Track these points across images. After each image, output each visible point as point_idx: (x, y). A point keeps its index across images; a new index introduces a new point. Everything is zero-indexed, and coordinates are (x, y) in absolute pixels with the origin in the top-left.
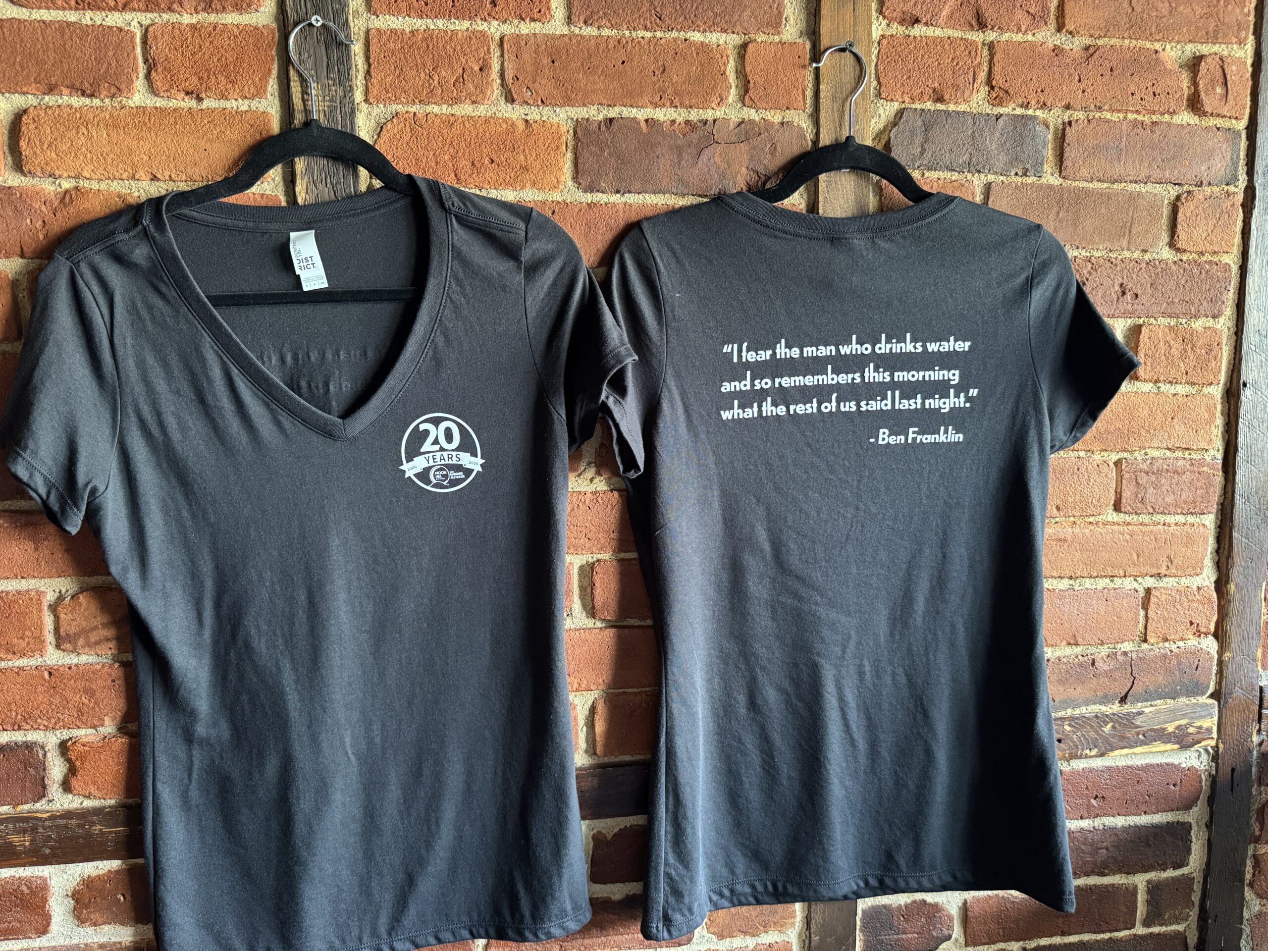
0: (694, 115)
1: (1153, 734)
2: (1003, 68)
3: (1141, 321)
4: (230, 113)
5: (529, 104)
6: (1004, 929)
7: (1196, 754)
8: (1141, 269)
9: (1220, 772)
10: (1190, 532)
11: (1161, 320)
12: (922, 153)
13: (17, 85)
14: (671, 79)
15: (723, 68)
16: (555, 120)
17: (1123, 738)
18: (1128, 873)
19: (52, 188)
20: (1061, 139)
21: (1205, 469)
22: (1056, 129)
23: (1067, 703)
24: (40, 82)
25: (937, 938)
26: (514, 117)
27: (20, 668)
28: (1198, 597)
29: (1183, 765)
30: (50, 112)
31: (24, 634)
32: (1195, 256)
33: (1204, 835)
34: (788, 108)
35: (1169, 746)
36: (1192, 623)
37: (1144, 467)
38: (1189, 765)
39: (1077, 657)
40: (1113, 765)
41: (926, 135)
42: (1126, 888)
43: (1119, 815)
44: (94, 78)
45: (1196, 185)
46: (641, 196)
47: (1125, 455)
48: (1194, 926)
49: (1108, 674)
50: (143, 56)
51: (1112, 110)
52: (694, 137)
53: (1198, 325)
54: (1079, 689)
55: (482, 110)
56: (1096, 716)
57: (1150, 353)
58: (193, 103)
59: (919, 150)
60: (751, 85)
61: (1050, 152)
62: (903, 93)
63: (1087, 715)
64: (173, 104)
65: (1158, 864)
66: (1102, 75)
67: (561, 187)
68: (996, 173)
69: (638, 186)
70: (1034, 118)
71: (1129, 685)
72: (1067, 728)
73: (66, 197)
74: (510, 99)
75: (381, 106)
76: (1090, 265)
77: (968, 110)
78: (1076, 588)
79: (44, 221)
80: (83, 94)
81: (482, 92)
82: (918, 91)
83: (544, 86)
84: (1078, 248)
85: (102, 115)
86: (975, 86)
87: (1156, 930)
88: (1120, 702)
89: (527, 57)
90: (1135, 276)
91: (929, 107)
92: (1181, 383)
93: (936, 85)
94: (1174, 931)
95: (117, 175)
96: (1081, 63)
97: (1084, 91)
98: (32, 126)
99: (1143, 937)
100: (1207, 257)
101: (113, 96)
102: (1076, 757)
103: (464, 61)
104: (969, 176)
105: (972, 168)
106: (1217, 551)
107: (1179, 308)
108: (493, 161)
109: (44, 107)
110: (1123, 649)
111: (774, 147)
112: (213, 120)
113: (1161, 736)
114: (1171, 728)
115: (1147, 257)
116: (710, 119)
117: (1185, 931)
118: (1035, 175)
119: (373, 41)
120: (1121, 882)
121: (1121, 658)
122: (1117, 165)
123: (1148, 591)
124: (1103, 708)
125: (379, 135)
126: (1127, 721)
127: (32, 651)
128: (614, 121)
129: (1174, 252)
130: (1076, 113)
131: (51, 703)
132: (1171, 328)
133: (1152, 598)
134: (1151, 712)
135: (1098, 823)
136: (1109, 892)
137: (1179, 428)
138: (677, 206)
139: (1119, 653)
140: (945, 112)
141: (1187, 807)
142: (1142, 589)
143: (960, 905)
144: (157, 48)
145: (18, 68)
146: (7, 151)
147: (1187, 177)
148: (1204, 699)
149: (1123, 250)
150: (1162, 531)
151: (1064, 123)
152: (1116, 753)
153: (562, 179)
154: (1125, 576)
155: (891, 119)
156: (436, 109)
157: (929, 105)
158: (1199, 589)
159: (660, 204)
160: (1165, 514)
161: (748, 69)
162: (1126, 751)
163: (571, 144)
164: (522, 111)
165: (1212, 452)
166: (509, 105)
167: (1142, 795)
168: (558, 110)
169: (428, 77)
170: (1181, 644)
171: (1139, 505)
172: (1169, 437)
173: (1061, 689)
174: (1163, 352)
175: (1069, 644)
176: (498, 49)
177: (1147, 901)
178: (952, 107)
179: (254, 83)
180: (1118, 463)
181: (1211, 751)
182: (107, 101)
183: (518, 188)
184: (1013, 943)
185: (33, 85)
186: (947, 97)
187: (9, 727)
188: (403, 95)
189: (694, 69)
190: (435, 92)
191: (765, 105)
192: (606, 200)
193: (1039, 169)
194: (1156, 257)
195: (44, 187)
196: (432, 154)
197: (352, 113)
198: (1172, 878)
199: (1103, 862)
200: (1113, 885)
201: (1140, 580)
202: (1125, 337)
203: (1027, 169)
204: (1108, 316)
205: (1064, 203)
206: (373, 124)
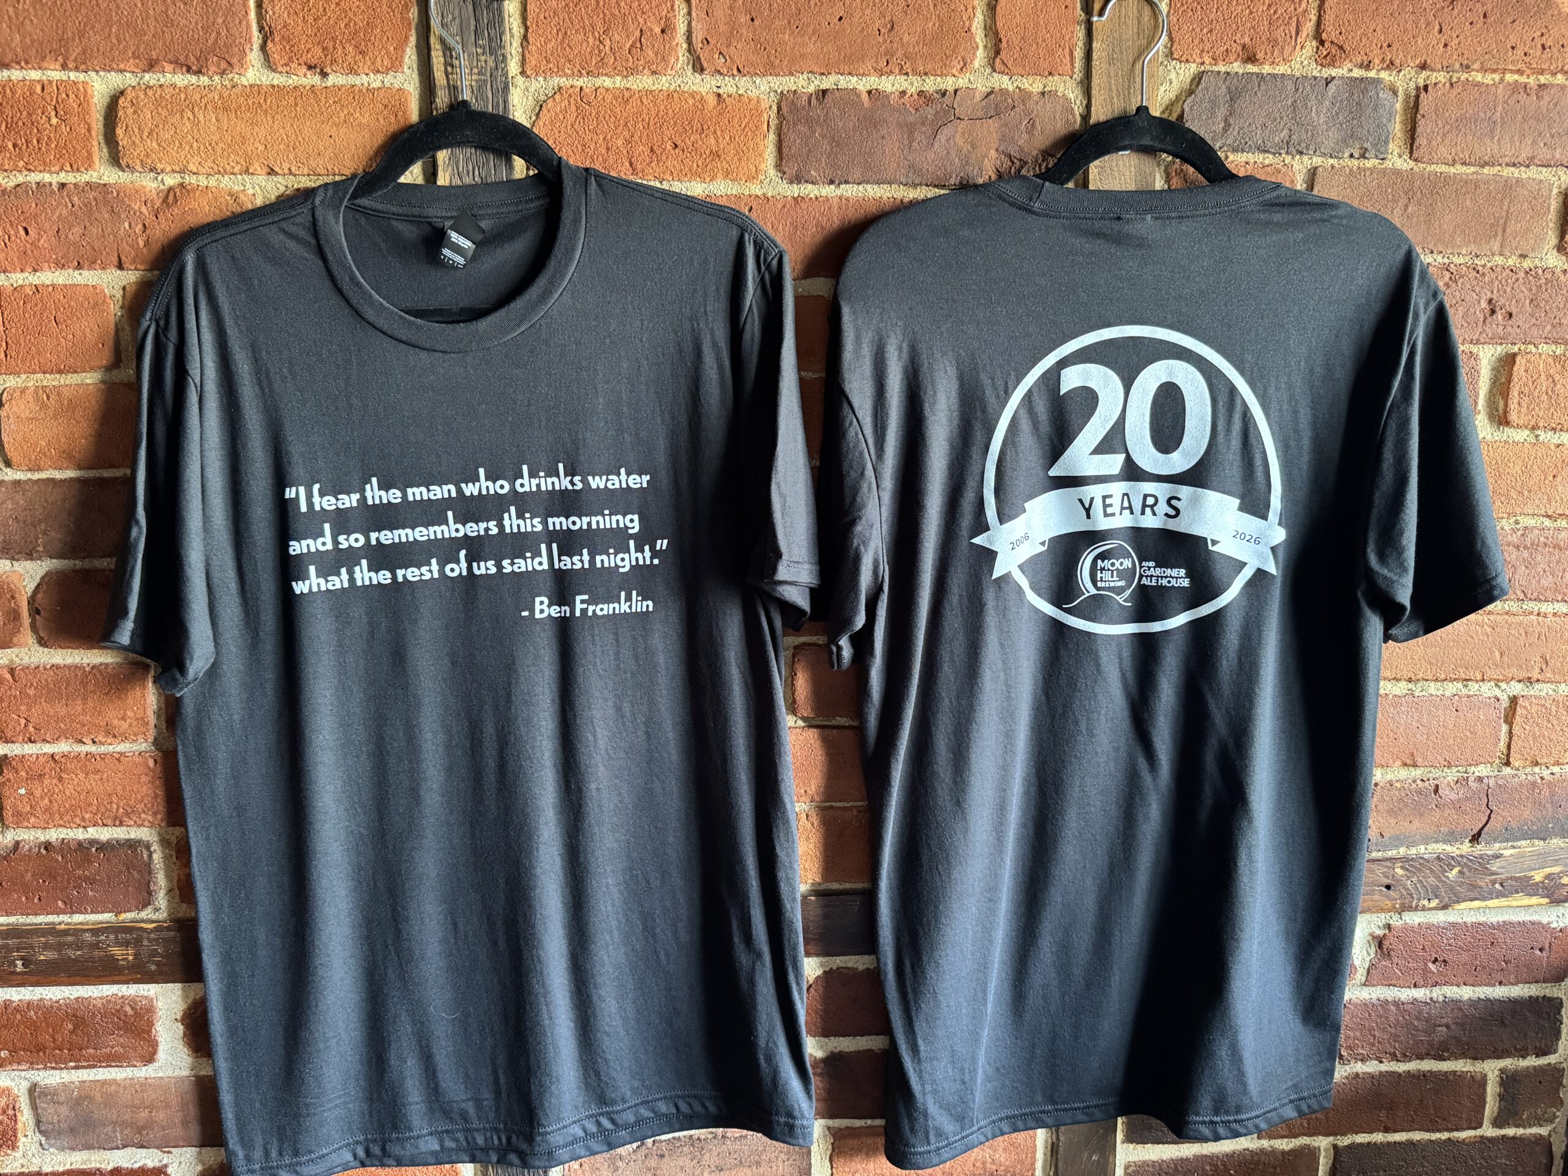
0: (931, 85)
1: (1514, 883)
2: (1337, 16)
3: (1516, 349)
4: (360, 91)
5: (721, 74)
6: (1308, 1120)
8: (1517, 280)
11: (1544, 348)
12: (1225, 130)
13: (113, 60)
14: (901, 39)
15: (967, 24)
16: (754, 93)
17: (1473, 887)
18: (1475, 1059)
19: (154, 185)
20: (1413, 108)
22: (1407, 96)
23: (1398, 841)
24: (138, 57)
26: (703, 90)
27: (121, 754)
29: (1553, 926)
30: (150, 93)
31: (125, 714)
34: (1050, 74)
35: (1535, 900)
37: (1514, 539)
38: (1562, 925)
39: (1414, 781)
40: (1460, 921)
41: (1231, 106)
42: (1472, 1077)
43: (1465, 984)
44: (201, 51)
46: (861, 187)
48: (1562, 1131)
49: (1457, 806)
50: (258, 22)
51: (1484, 70)
52: (930, 112)
54: (1416, 823)
55: (664, 83)
56: (1438, 858)
57: (1526, 391)
58: (316, 80)
59: (1222, 125)
60: (1004, 44)
61: (1398, 126)
62: (1203, 51)
63: (1426, 856)
64: (293, 81)
65: (1516, 1049)
66: (1471, 23)
67: (761, 177)
68: (1324, 155)
69: (857, 175)
70: (1377, 81)
71: (1484, 820)
72: (1400, 871)
73: (170, 197)
74: (698, 67)
75: (541, 79)
76: (1447, 275)
77: (1289, 72)
78: (1417, 694)
79: (144, 225)
80: (189, 70)
81: (663, 59)
82: (1223, 49)
83: (740, 51)
84: (1432, 252)
85: (210, 96)
86: (1299, 40)
87: (1510, 1132)
88: (1470, 841)
89: (720, 14)
90: (1508, 290)
91: (1236, 70)
93: (1247, 40)
94: (1535, 1136)
95: (228, 168)
96: (1443, 8)
97: (1446, 45)
98: (130, 111)
99: (1491, 1140)
101: (223, 73)
102: (1409, 908)
103: (641, 21)
104: (1288, 159)
105: (1292, 149)
108: (676, 146)
109: (143, 87)
110: (1477, 774)
111: (1032, 123)
112: (340, 100)
113: (1525, 886)
114: (1538, 877)
115: (1527, 264)
116: (951, 89)
117: (1550, 1135)
118: (1376, 157)
120: (1464, 1069)
121: (1473, 785)
122: (1488, 142)
123: (1514, 700)
124: (1448, 848)
125: (538, 115)
126: (1482, 865)
127: (135, 735)
128: (829, 96)
129: (1564, 258)
130: (1435, 74)
131: (157, 796)
132: (1556, 358)
133: (1518, 709)
134: (1512, 855)
135: (1437, 993)
136: (1448, 1081)
137: (1563, 489)
138: (906, 200)
139: (1471, 779)
140: (1257, 75)
141: (1558, 977)
142: (1505, 697)
144: (274, 13)
145: (114, 41)
146: (102, 141)
149: (1493, 255)
150: (1535, 623)
151: (1418, 88)
152: (1463, 905)
153: (763, 167)
154: (1483, 680)
155: (1186, 86)
156: (608, 82)
157: (1237, 67)
159: (885, 198)
160: (1540, 601)
161: (999, 24)
162: (1477, 903)
163: (774, 122)
164: (713, 83)
166: (697, 75)
167: (1497, 961)
168: (758, 80)
169: (597, 42)
170: (1556, 769)
172: (1549, 501)
173: (1393, 821)
174: (1544, 389)
175: (1405, 765)
176: (683, 6)
177: (1499, 1095)
178: (1267, 69)
179: (388, 53)
182: (217, 78)
183: (708, 180)
184: (1321, 1138)
185: (131, 60)
186: (1260, 55)
187: (109, 822)
188: (567, 64)
189: (930, 25)
190: (605, 60)
191: (1021, 70)
192: (816, 192)
193: (1383, 149)
194: (1539, 264)
195: (145, 184)
196: (601, 138)
197: (506, 89)
198: (1535, 1067)
199: (1441, 1043)
200: (1455, 1072)
201: (1503, 685)
202: (1493, 370)
203: (1366, 149)
204: (1471, 342)
205: (1415, 193)
206: (531, 102)
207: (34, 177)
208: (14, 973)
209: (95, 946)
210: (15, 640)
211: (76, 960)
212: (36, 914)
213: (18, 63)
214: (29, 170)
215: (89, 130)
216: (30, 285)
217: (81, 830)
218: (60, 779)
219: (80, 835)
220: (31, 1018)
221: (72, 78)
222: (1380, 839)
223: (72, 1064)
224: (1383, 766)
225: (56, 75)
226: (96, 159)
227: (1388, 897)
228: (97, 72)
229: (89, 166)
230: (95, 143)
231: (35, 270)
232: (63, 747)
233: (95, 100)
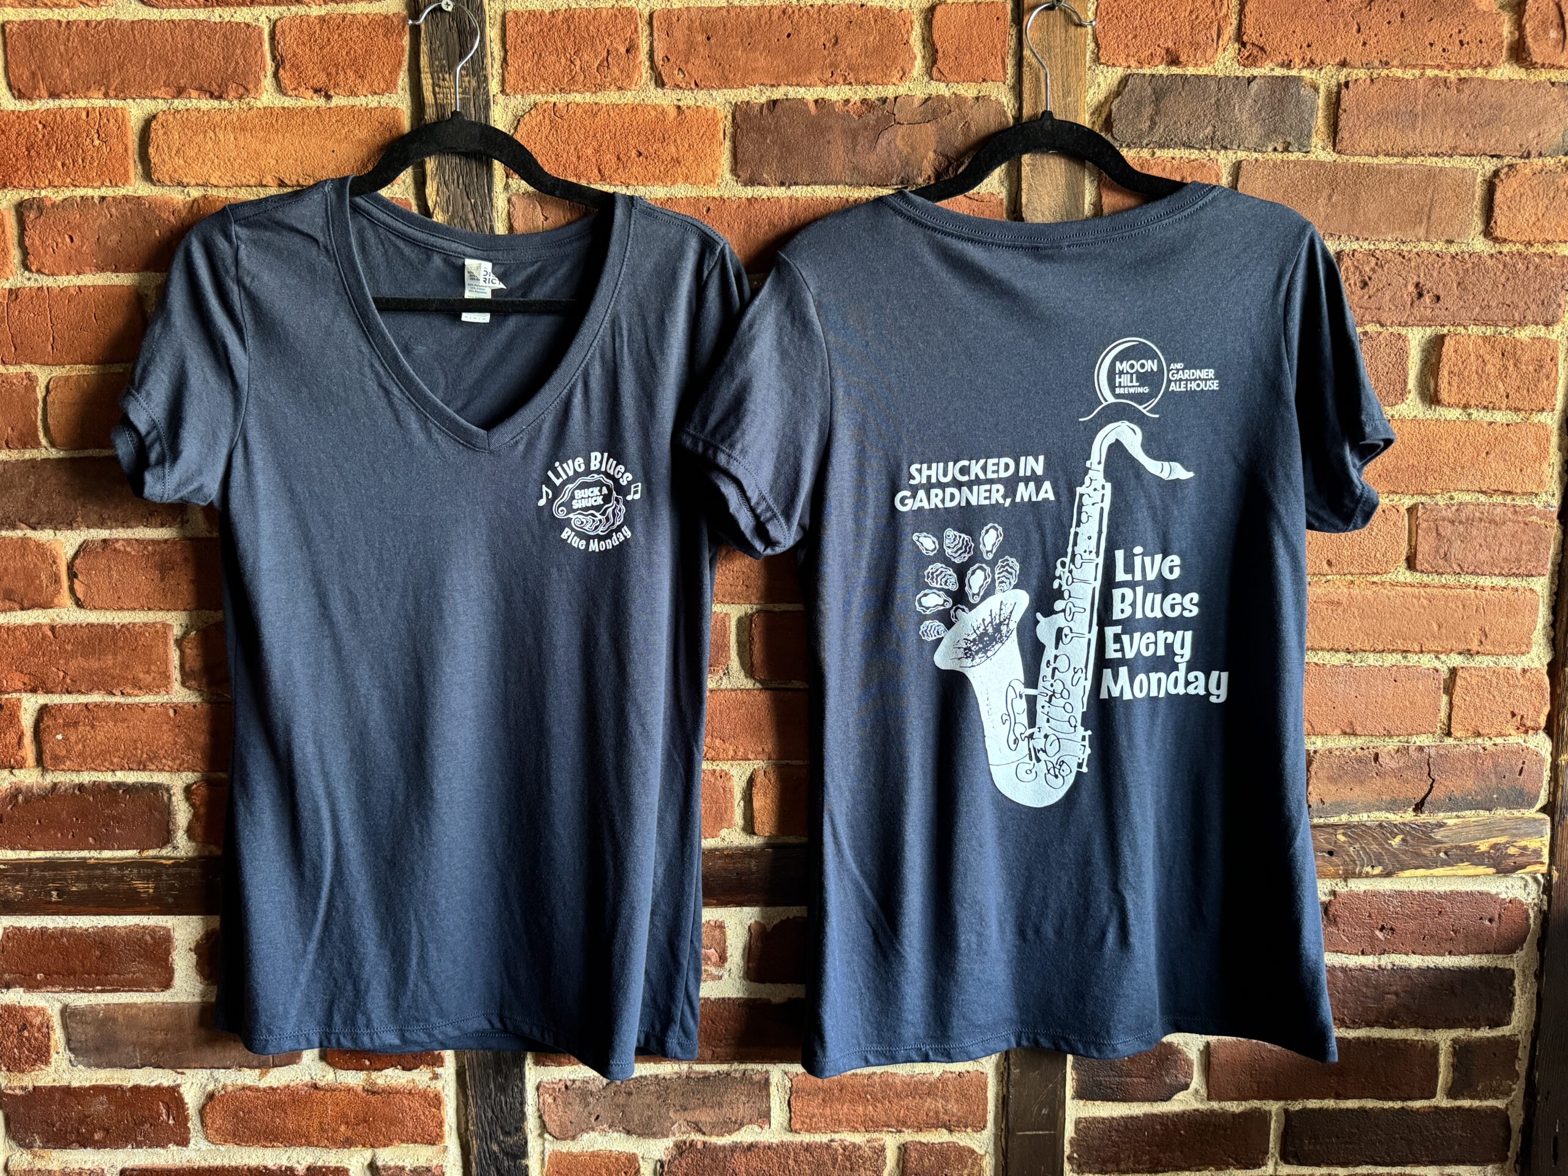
0: (873, 93)
1: (1458, 852)
2: (1257, 20)
3: (1445, 331)
4: (359, 110)
5: (681, 88)
6: (1258, 1083)
7: (1522, 883)
8: (1444, 264)
9: (1554, 907)
10: (1512, 598)
11: (1474, 330)
12: (1151, 128)
13: (147, 89)
14: (845, 52)
15: (906, 36)
16: (711, 105)
17: (1417, 855)
18: (1426, 1027)
19: (181, 197)
20: (1335, 104)
21: (1534, 518)
22: (1329, 92)
23: (1340, 807)
24: (169, 85)
25: (1171, 1085)
26: (665, 103)
27: (146, 704)
28: (1522, 682)
29: (1503, 896)
30: (178, 116)
31: (149, 668)
32: (1522, 248)
33: (1532, 986)
34: (984, 80)
35: (1481, 870)
36: (1513, 715)
37: (1449, 514)
38: (1511, 896)
39: (1354, 750)
40: (1406, 889)
41: (1157, 106)
42: (1423, 1046)
43: (1414, 953)
44: (222, 78)
45: (1521, 157)
46: (809, 189)
47: (1423, 499)
48: (1519, 1103)
49: (1397, 774)
50: (272, 52)
51: (1403, 65)
52: (871, 118)
53: (1524, 334)
54: (1357, 790)
55: (629, 97)
56: (1381, 825)
57: (1456, 370)
58: (321, 102)
59: (1148, 123)
60: (940, 54)
61: (1321, 121)
62: (1128, 55)
63: (1368, 824)
64: (301, 103)
65: (1467, 1019)
66: (1389, 23)
67: (718, 181)
68: (1248, 149)
69: (805, 176)
70: (1299, 79)
71: (1426, 789)
72: (1341, 838)
73: (194, 207)
74: (660, 83)
75: (519, 96)
76: (1374, 260)
77: (1213, 73)
78: (1355, 664)
80: (212, 96)
81: (628, 76)
82: (1148, 53)
83: (698, 66)
84: (1358, 239)
85: (229, 118)
86: (1221, 43)
87: (1466, 1103)
88: (1415, 810)
89: (679, 34)
90: (1435, 274)
91: (1161, 72)
92: (1500, 409)
93: (1170, 44)
94: (1491, 1108)
95: (244, 180)
96: (1361, 9)
97: (1364, 44)
98: (161, 132)
99: (1446, 1111)
100: (1538, 248)
101: (240, 98)
102: (1353, 875)
103: (608, 42)
104: (1213, 154)
105: (1216, 144)
106: (1553, 625)
107: (1496, 313)
108: (640, 154)
109: (173, 111)
110: (1418, 743)
111: (967, 125)
112: (342, 119)
113: (1470, 856)
114: (1484, 846)
115: (1453, 249)
116: (891, 96)
117: (1507, 1109)
118: (1300, 150)
119: (510, 25)
120: (1416, 1038)
121: (1414, 754)
122: (1411, 134)
123: (1453, 672)
124: (1391, 817)
126: (1423, 834)
127: (158, 687)
128: (778, 104)
129: (1491, 243)
130: (1356, 71)
131: (176, 743)
132: (1485, 338)
133: (1458, 680)
134: (1456, 825)
135: (1386, 961)
136: (1399, 1049)
137: (1496, 465)
138: (851, 199)
139: (1412, 749)
140: (1181, 76)
141: (1510, 948)
142: (1445, 669)
143: (1202, 1048)
144: (285, 44)
145: (148, 71)
146: (137, 160)
147: (1508, 147)
148: (1532, 813)
149: (1419, 240)
150: (1473, 596)
151: (1339, 85)
152: (1407, 873)
153: (719, 171)
154: (1422, 652)
155: (1114, 89)
156: (578, 98)
157: (1162, 70)
158: (1524, 671)
159: (832, 197)
160: (1477, 574)
161: (936, 36)
162: (1422, 872)
163: (729, 131)
164: (674, 96)
165: (1544, 497)
166: (659, 90)
167: (1445, 930)
168: (714, 93)
169: (569, 62)
170: (1499, 740)
171: (1441, 562)
172: (1483, 477)
173: (1333, 788)
174: (1474, 368)
175: (1345, 733)
176: (647, 28)
177: (1453, 1065)
178: (1190, 71)
179: (384, 77)
180: (1411, 510)
181: (1542, 881)
182: (235, 102)
183: (669, 184)
184: (1271, 1102)
185: (163, 88)
186: (1183, 58)
187: (135, 766)
188: (542, 83)
189: (871, 39)
190: (576, 78)
191: (956, 78)
192: (769, 194)
193: (1306, 142)
194: (1466, 249)
195: (173, 196)
196: (573, 147)
197: (487, 106)
198: (1488, 1038)
199: (1391, 1011)
200: (1405, 1041)
201: (1443, 657)
202: (1423, 351)
203: (1289, 143)
204: (1400, 325)
205: (1338, 184)
206: (510, 117)
207: (80, 192)
208: (50, 902)
209: (120, 879)
210: (56, 601)
211: (104, 892)
212: (70, 850)
213: (68, 93)
214: (75, 186)
215: (126, 150)
216: (74, 286)
217: (110, 773)
218: (93, 727)
219: (108, 777)
220: (63, 944)
221: (113, 105)
222: (1321, 805)
223: (99, 988)
224: (1322, 735)
225: (99, 103)
226: (132, 174)
227: (1331, 863)
228: (134, 99)
229: (126, 181)
230: (131, 162)
231: (79, 273)
232: (96, 698)
233: (132, 124)
